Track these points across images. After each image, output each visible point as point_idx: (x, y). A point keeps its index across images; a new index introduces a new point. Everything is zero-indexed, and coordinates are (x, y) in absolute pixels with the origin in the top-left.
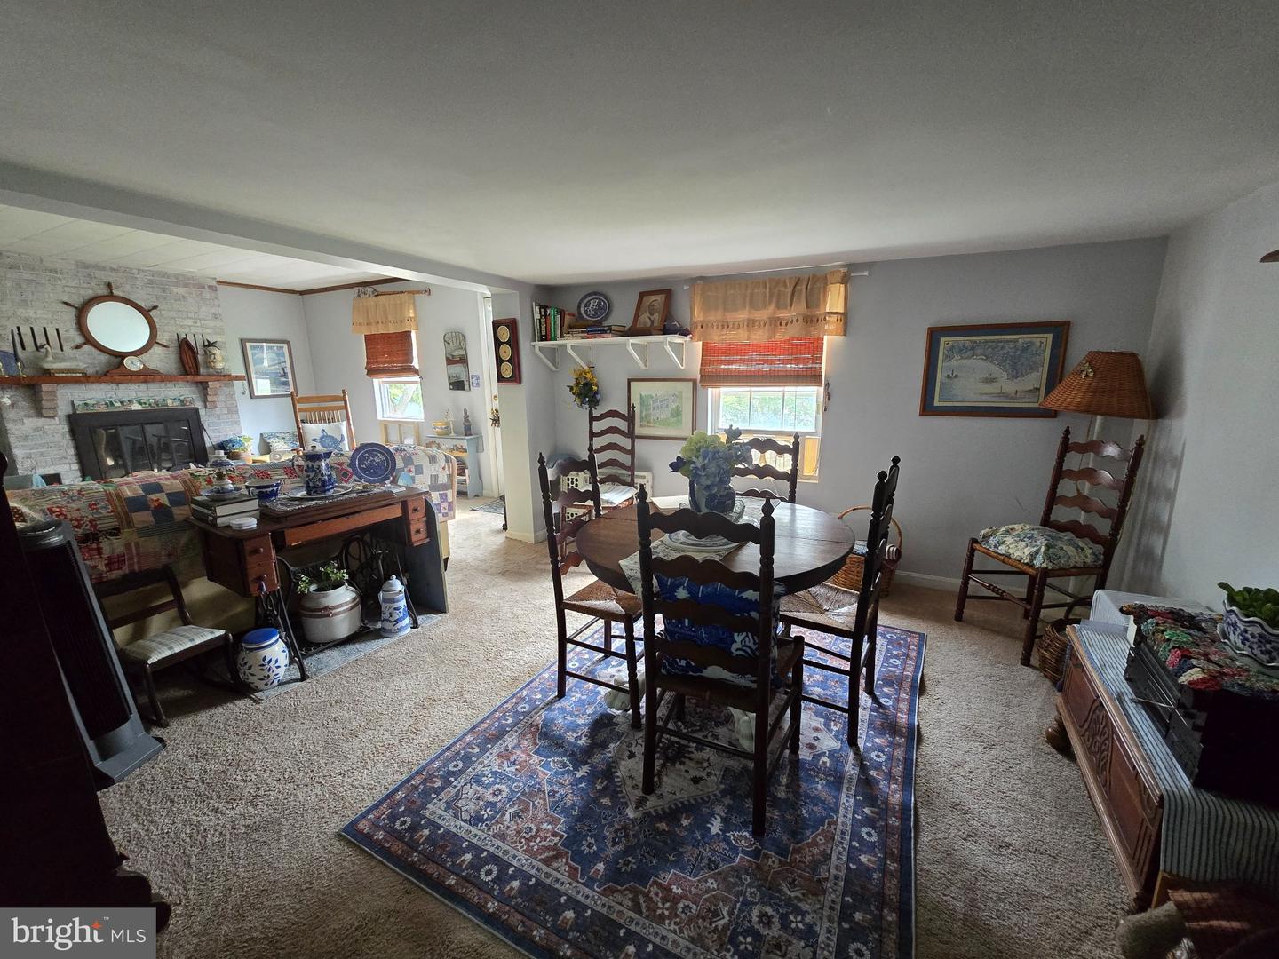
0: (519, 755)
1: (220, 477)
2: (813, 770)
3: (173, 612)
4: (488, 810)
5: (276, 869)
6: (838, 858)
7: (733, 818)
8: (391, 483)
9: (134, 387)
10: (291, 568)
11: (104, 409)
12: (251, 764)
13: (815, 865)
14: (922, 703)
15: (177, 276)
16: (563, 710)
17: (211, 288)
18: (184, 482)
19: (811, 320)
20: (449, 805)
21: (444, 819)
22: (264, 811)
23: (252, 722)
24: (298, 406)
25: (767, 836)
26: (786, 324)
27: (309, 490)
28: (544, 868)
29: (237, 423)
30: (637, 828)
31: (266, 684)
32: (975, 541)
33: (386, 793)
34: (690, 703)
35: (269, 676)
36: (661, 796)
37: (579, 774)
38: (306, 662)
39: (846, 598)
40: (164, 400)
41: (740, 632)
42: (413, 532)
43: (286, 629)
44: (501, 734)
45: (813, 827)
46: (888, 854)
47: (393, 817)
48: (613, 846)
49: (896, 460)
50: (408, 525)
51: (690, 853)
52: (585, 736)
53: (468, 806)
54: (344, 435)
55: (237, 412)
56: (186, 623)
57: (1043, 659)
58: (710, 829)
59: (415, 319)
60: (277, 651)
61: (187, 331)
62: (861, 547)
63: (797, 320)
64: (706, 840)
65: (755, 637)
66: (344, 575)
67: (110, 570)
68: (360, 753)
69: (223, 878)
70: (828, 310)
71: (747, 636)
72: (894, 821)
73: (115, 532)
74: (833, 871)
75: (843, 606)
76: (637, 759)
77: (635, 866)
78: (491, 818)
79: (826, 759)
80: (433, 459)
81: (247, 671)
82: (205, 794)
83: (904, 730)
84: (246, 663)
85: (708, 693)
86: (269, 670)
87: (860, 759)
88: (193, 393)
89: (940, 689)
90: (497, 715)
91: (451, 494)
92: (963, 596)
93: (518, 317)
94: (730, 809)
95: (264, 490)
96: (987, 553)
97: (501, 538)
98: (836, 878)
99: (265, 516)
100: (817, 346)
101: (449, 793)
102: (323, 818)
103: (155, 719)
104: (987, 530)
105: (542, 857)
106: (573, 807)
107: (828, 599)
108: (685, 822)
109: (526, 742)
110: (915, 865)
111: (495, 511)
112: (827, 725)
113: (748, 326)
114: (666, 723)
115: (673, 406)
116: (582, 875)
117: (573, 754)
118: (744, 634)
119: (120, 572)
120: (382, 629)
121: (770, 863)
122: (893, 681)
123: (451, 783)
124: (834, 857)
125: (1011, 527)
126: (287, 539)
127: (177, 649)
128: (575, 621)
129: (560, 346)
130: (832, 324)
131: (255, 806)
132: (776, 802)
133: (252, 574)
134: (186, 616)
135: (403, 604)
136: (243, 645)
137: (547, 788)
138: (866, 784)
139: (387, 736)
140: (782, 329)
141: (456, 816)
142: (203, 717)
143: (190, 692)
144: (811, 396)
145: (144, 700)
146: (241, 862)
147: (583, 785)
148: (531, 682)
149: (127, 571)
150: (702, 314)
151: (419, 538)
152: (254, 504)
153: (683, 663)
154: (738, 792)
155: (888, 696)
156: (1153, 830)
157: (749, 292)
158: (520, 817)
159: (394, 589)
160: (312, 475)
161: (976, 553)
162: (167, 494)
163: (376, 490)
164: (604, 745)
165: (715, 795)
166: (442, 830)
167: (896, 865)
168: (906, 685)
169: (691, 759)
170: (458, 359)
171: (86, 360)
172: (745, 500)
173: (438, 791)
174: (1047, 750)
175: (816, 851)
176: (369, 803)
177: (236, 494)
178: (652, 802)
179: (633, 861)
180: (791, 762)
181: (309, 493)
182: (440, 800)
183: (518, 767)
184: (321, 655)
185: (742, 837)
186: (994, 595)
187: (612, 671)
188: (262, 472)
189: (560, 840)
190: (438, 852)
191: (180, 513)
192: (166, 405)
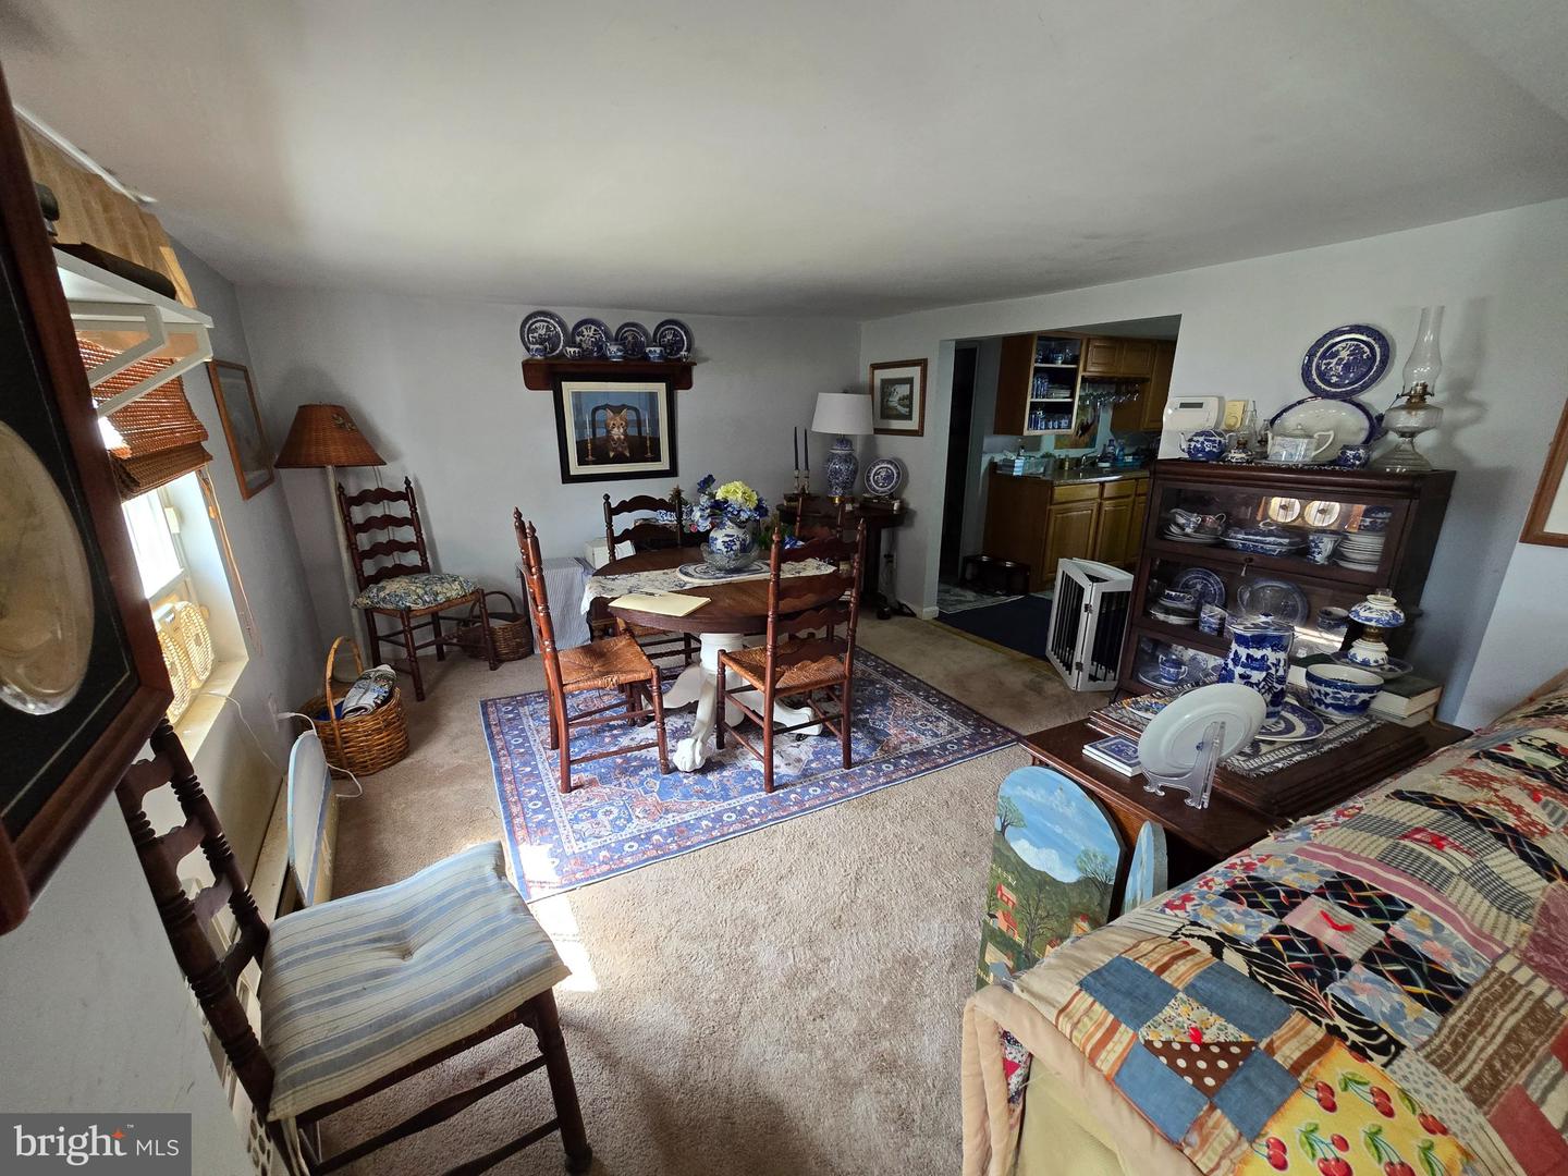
20: (957, 729)
37: (867, 716)
44: (913, 755)
101: (956, 735)
105: (905, 696)
106: (879, 706)
109: (896, 742)
117: (864, 726)
123: (956, 738)
137: (891, 717)
141: (952, 725)
147: (868, 711)
158: (912, 711)
173: (965, 738)
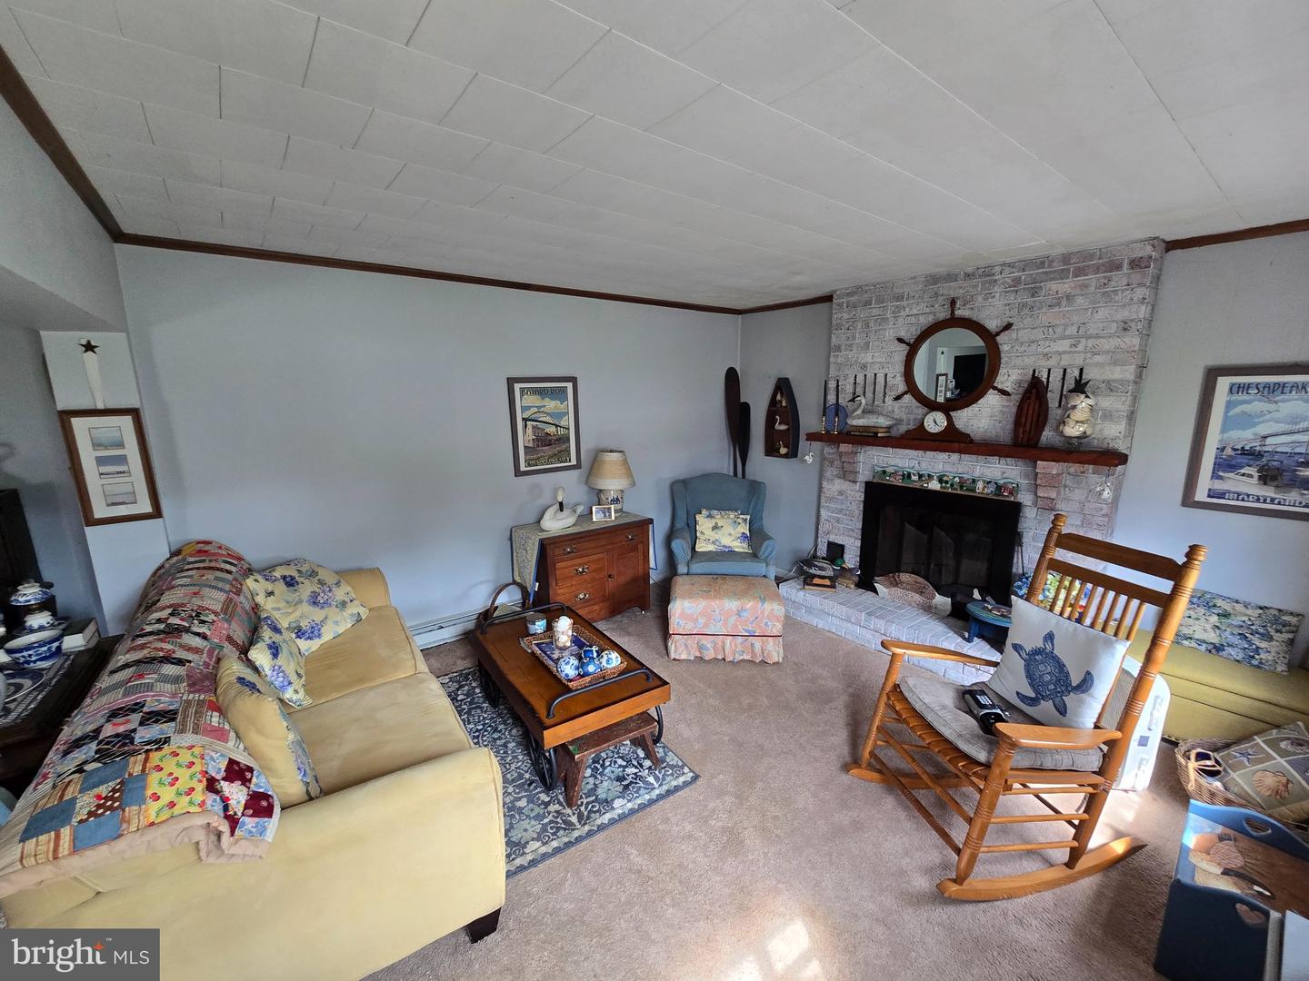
11: (898, 482)
40: (974, 481)
192: (974, 491)
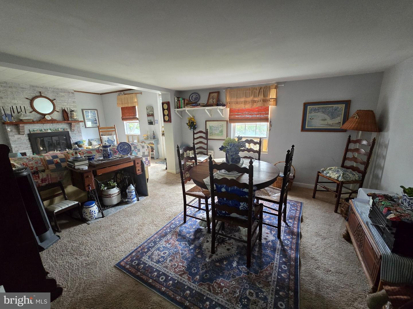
0: (172, 241)
1: (76, 153)
2: (266, 246)
3: (62, 196)
4: (162, 259)
5: (95, 277)
6: (275, 275)
7: (240, 262)
8: (130, 155)
9: (49, 125)
10: (99, 182)
11: (39, 132)
12: (87, 244)
13: (267, 277)
14: (302, 225)
15: (61, 89)
16: (185, 227)
17: (72, 93)
18: (65, 155)
19: (265, 101)
20: (149, 257)
21: (148, 262)
22: (91, 259)
23: (87, 231)
24: (100, 130)
25: (251, 267)
26: (257, 102)
27: (104, 157)
28: (180, 277)
29: (81, 136)
30: (209, 265)
31: (91, 219)
32: (319, 172)
33: (129, 253)
34: (226, 225)
35: (92, 216)
36: (217, 255)
37: (191, 247)
38: (104, 212)
39: (277, 191)
40: (58, 129)
41: (242, 202)
42: (137, 170)
43: (97, 201)
44: (166, 235)
45: (266, 265)
46: (291, 273)
47: (132, 261)
48: (202, 270)
49: (293, 146)
50: (136, 168)
51: (226, 273)
52: (193, 235)
53: (155, 258)
54: (115, 139)
55: (81, 132)
56: (66, 199)
57: (342, 211)
58: (233, 265)
59: (137, 102)
60: (94, 208)
61: (65, 106)
62: (282, 175)
63: (261, 101)
64: (232, 269)
65: (247, 204)
66: (116, 184)
67: (42, 183)
68: (121, 241)
69: (79, 280)
70: (270, 98)
71: (245, 203)
72: (293, 263)
73: (43, 171)
74: (273, 279)
75: (276, 194)
76: (209, 243)
77: (209, 277)
78: (163, 261)
79: (270, 243)
80: (143, 147)
81: (85, 215)
82: (73, 253)
83: (296, 234)
84: (85, 212)
85: (232, 222)
86: (92, 214)
87: (281, 243)
88: (67, 127)
89: (307, 220)
90: (165, 228)
91: (149, 158)
92: (315, 190)
93: (170, 101)
94: (239, 259)
95: (90, 157)
96: (323, 176)
97: (165, 172)
98: (274, 281)
99: (90, 166)
100: (267, 109)
101: (149, 253)
102: (110, 261)
103: (57, 230)
104: (323, 169)
105: (179, 274)
106: (189, 258)
107: (271, 191)
108: (225, 263)
109: (174, 237)
110: (300, 277)
111: (163, 163)
112: (271, 232)
113: (244, 103)
114: (219, 231)
115: (220, 129)
116: (192, 280)
117: (189, 241)
118: (244, 203)
119: (45, 183)
120: (128, 201)
121: (252, 276)
122: (292, 218)
123: (150, 250)
124: (273, 274)
125: (331, 168)
126: (97, 173)
127: (63, 208)
128: (189, 199)
129: (183, 110)
130: (272, 102)
131: (88, 257)
132: (254, 257)
133: (86, 184)
134: (66, 197)
135: (134, 193)
136: (84, 206)
137: (180, 252)
138: (284, 251)
139: (129, 235)
140: (255, 104)
141: (152, 261)
142: (72, 229)
143: (67, 221)
144: (265, 125)
145: (53, 224)
146: (84, 275)
147: (192, 251)
148: (175, 218)
149: (47, 183)
150: (229, 99)
151: (139, 172)
152: (87, 162)
153: (224, 212)
154: (242, 254)
155: (290, 222)
156: (378, 266)
157: (245, 92)
158: (172, 261)
159: (131, 188)
160: (105, 152)
161: (320, 176)
162: (60, 159)
163: (125, 157)
164: (199, 238)
165: (234, 254)
166: (147, 265)
167: (293, 277)
168: (297, 219)
169: (226, 243)
170: (151, 115)
171: (33, 116)
172: (244, 159)
173: (146, 253)
174: (343, 240)
175: (267, 272)
176: (124, 256)
177: (81, 159)
178: (214, 256)
179: (208, 275)
180: (259, 244)
181: (104, 158)
182: (147, 256)
183: (171, 245)
184: (108, 210)
185: (244, 268)
186: (325, 190)
187: (201, 214)
188: (89, 151)
189: (185, 268)
190: (146, 272)
191: (64, 165)
192: (59, 130)
